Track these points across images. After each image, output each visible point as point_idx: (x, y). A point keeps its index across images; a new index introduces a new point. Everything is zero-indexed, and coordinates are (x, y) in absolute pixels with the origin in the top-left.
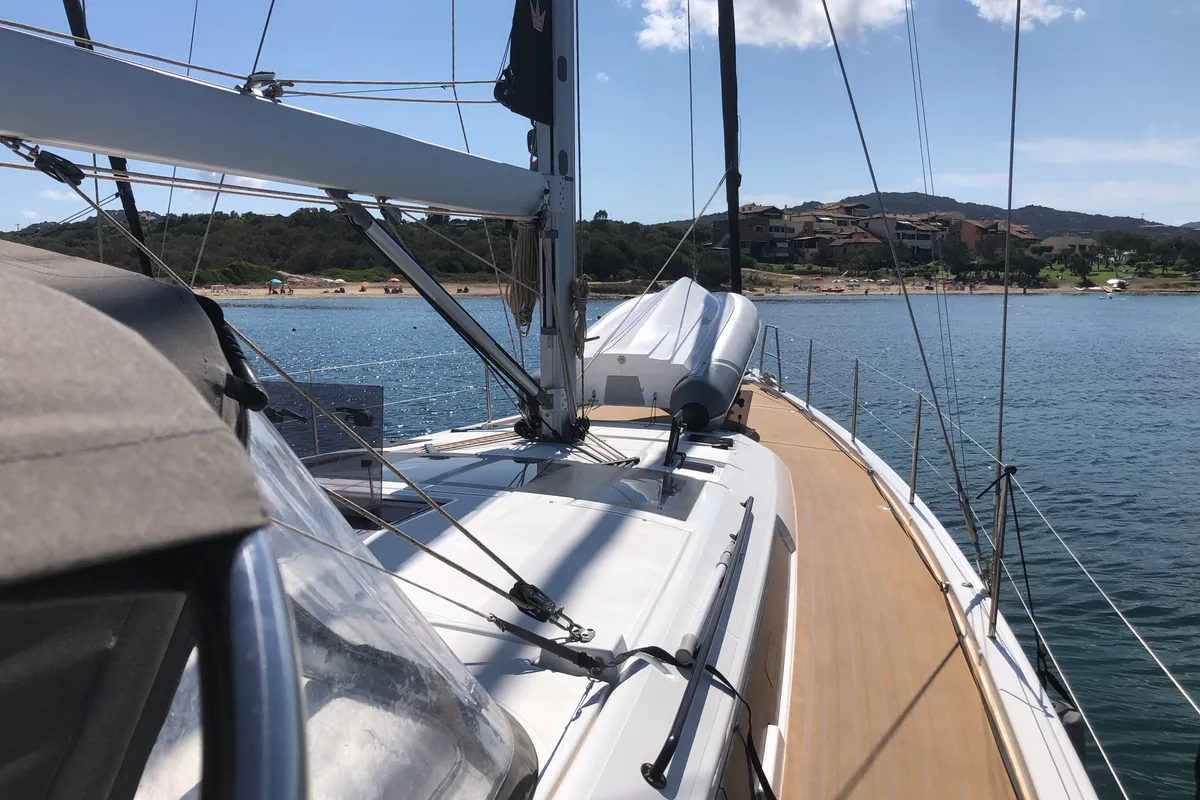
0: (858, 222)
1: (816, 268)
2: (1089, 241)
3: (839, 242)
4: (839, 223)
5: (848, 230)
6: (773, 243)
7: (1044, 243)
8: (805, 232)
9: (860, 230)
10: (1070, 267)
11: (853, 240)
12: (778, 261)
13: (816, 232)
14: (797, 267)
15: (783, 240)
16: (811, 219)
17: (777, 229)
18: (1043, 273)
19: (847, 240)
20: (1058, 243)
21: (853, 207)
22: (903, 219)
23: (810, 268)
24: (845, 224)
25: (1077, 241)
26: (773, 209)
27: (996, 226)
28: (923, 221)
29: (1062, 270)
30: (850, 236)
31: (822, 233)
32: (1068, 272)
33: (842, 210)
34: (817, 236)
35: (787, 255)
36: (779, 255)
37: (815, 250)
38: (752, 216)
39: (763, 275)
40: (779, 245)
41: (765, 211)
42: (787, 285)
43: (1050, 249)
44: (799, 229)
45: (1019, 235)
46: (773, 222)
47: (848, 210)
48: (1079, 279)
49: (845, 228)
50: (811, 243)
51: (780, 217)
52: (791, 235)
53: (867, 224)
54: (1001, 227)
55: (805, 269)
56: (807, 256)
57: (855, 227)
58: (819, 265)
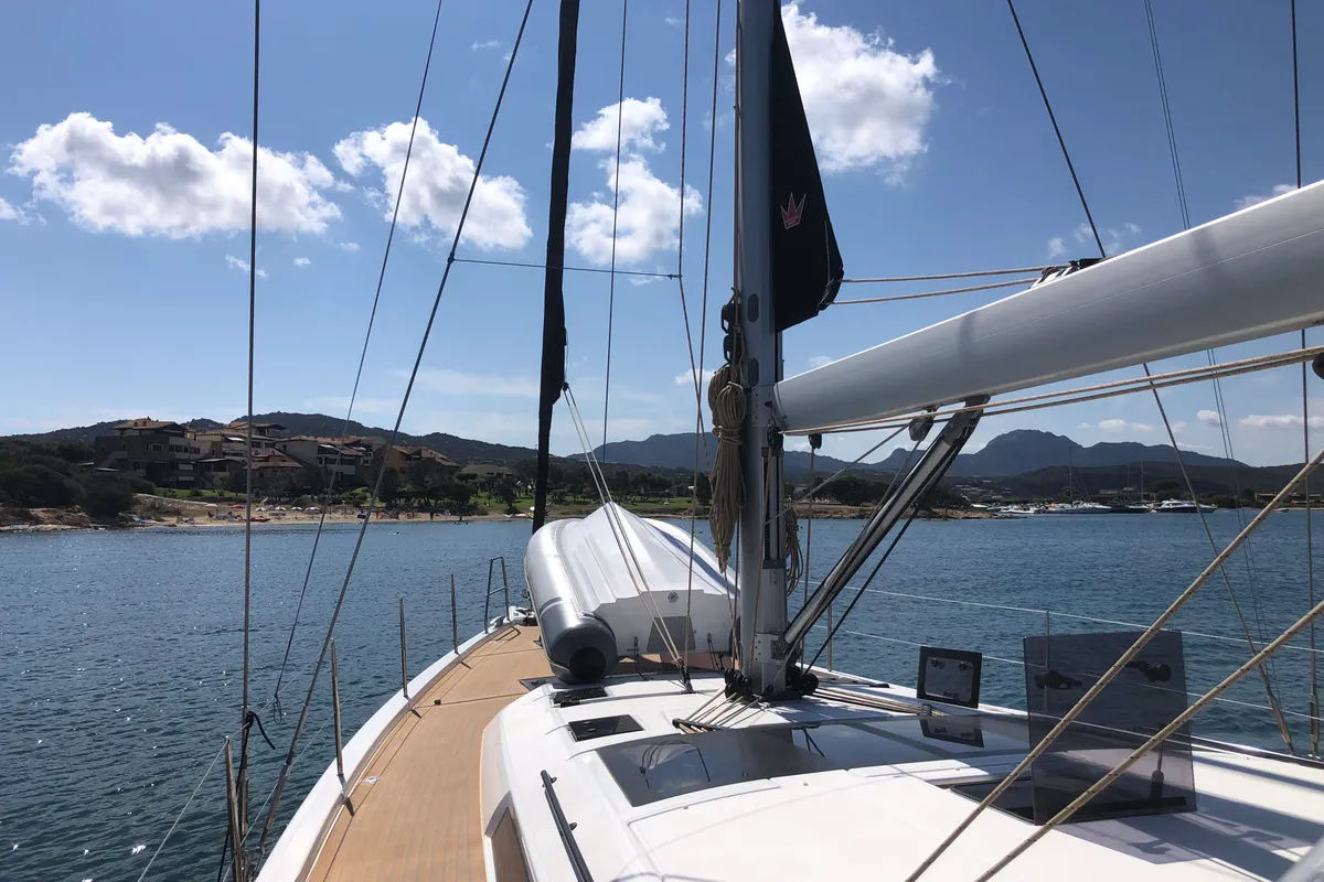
0: (274, 443)
1: (228, 494)
2: (505, 470)
3: (256, 465)
4: (252, 445)
5: (263, 453)
6: (174, 465)
7: (466, 470)
8: (213, 453)
9: (277, 453)
10: (496, 494)
11: (270, 464)
12: (182, 485)
13: (225, 454)
14: (207, 493)
15: (187, 462)
16: (219, 439)
17: (178, 448)
18: (472, 500)
19: (263, 464)
20: (480, 471)
21: (267, 428)
22: (325, 442)
23: (221, 495)
24: (259, 445)
25: (496, 469)
26: (173, 426)
27: (419, 452)
28: (346, 445)
29: (489, 498)
30: (266, 459)
31: (233, 455)
32: (494, 500)
33: (254, 430)
34: (227, 458)
35: (192, 479)
36: (181, 478)
37: (226, 474)
38: (149, 432)
39: (168, 502)
40: (182, 467)
41: (165, 427)
42: (200, 513)
43: (474, 476)
44: (205, 449)
45: (442, 461)
46: (174, 441)
47: (261, 431)
48: (505, 506)
49: (259, 450)
50: (220, 466)
51: (182, 436)
52: (193, 456)
53: (285, 447)
54: (425, 454)
55: (216, 494)
56: (216, 481)
57: (271, 450)
58: (232, 491)
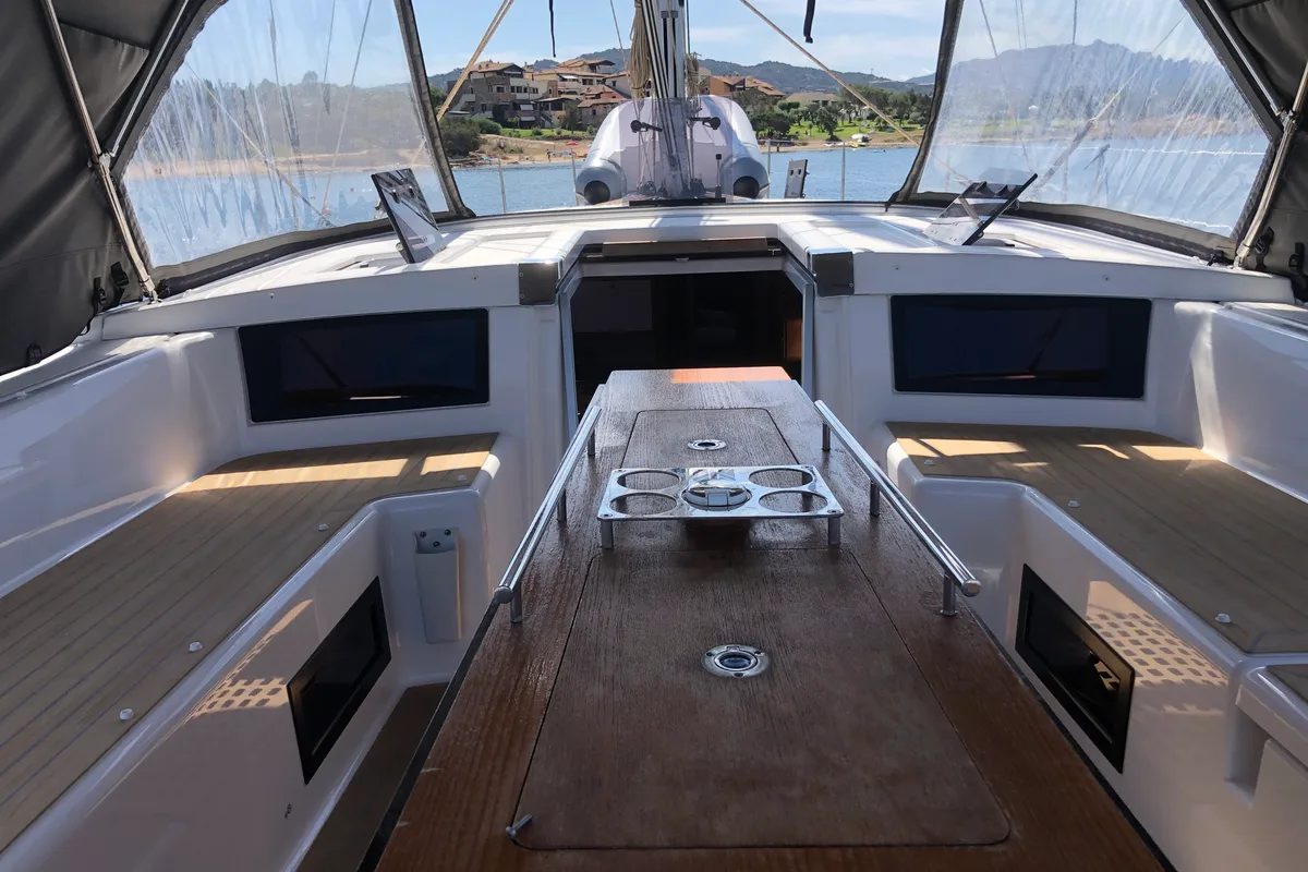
0: (605, 80)
1: (565, 132)
2: (831, 98)
3: (587, 103)
4: (584, 82)
5: (596, 89)
6: (516, 106)
7: (789, 100)
8: (549, 92)
9: (607, 89)
10: (818, 123)
11: (600, 101)
12: (524, 125)
13: (561, 93)
14: (546, 132)
15: (527, 102)
16: (555, 78)
17: (519, 89)
18: (793, 130)
19: (595, 101)
20: (804, 99)
21: (598, 64)
23: (559, 133)
24: (591, 82)
25: (821, 97)
26: (513, 67)
27: (743, 82)
29: (811, 127)
30: (598, 96)
31: (568, 93)
32: (815, 128)
33: (586, 67)
34: (563, 96)
35: (533, 119)
36: (523, 119)
37: (562, 113)
38: (491, 75)
39: (512, 142)
40: (523, 107)
41: (505, 69)
42: (538, 152)
43: (796, 105)
44: (543, 89)
45: (766, 91)
46: (514, 82)
47: (593, 67)
48: (827, 135)
49: (591, 87)
50: (557, 105)
51: (521, 76)
52: (533, 96)
53: (614, 83)
54: (748, 84)
55: (555, 134)
56: (555, 120)
57: (601, 86)
58: (569, 129)
